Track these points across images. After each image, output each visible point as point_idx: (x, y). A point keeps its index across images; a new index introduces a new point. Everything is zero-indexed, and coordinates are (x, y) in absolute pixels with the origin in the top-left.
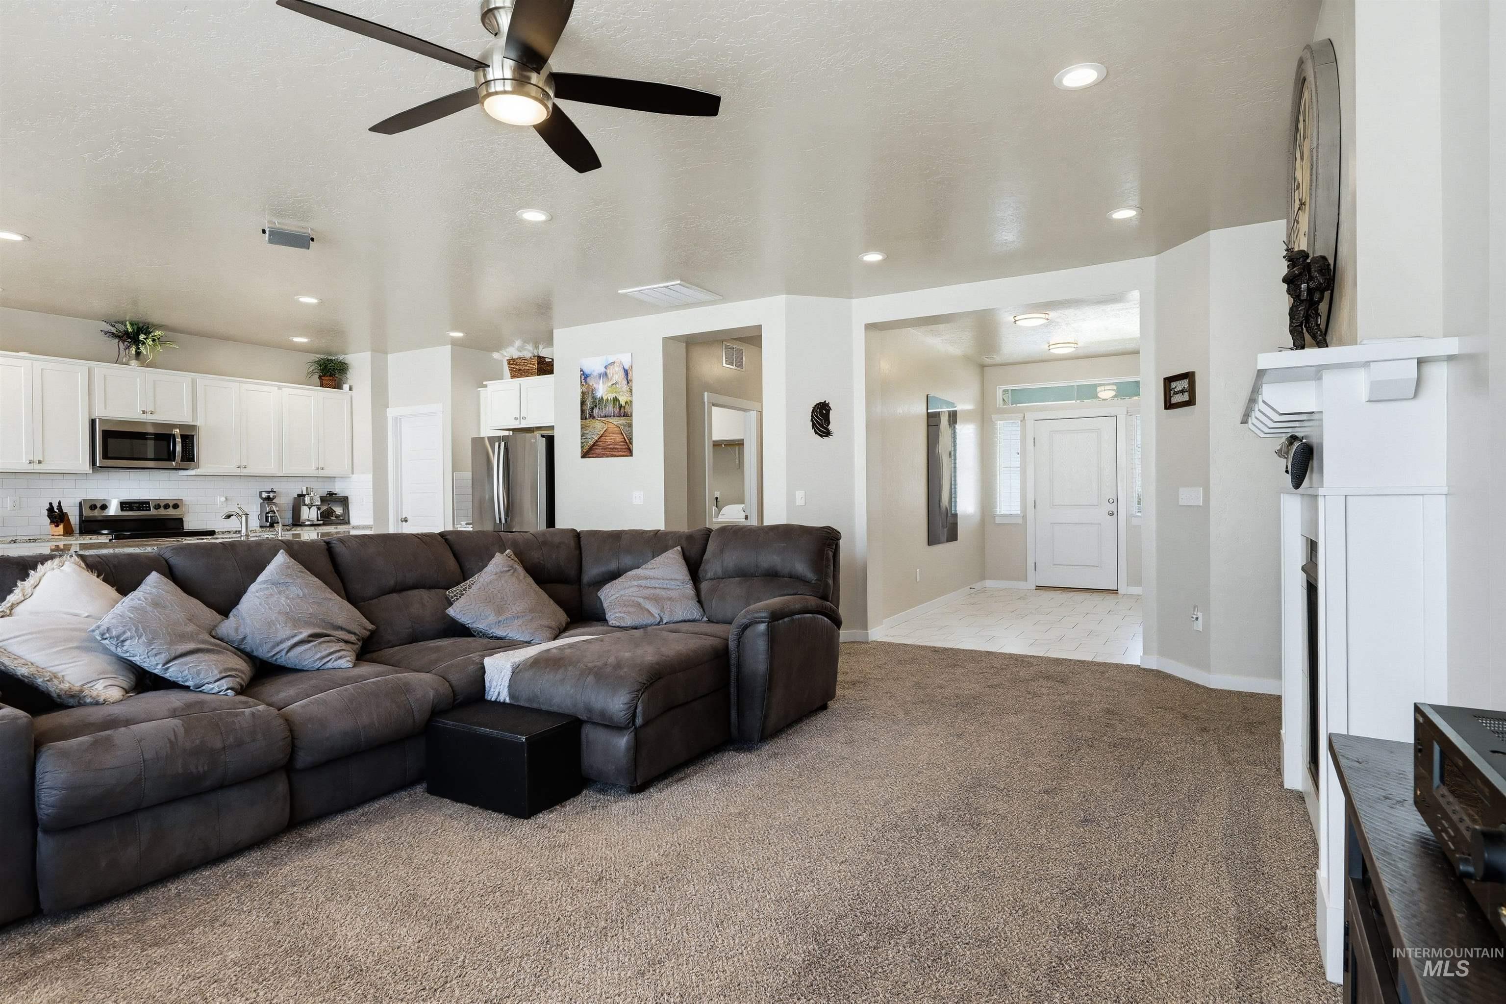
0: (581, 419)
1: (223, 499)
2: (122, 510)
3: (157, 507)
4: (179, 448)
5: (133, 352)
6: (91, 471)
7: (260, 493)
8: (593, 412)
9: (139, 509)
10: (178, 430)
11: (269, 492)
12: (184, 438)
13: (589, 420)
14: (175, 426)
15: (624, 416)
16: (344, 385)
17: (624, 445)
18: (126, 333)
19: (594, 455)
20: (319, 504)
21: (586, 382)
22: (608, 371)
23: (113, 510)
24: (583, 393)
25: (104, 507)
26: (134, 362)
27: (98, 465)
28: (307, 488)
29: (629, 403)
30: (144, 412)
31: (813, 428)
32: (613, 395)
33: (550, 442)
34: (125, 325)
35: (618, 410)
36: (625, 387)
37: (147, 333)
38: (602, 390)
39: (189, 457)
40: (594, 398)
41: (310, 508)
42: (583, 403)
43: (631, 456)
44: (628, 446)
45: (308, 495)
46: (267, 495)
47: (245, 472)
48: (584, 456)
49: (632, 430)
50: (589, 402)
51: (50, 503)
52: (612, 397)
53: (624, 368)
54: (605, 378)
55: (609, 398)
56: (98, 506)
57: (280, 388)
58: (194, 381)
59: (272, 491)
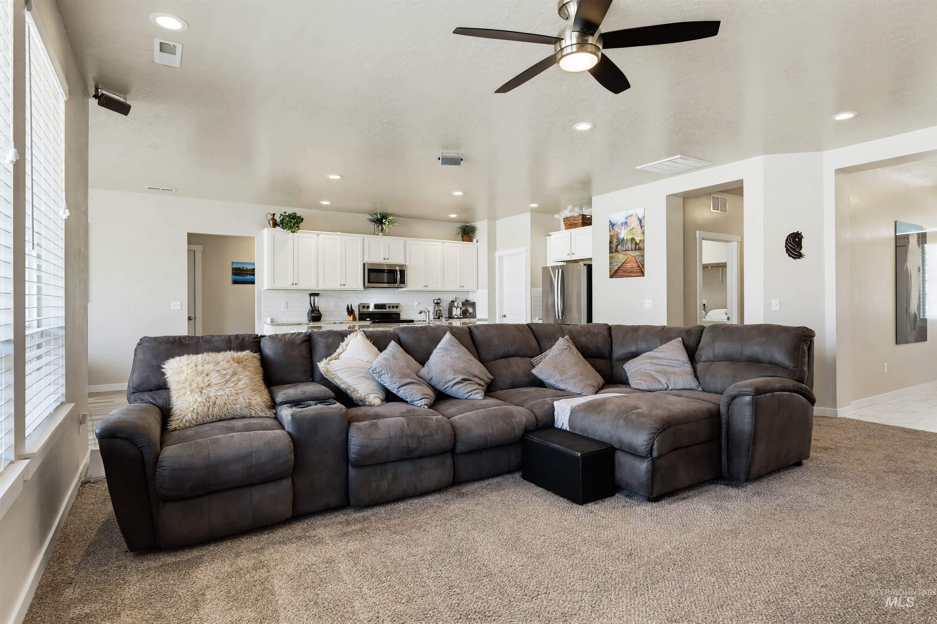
0: (610, 253)
1: (417, 303)
2: (375, 309)
3: (389, 307)
4: (398, 277)
5: (380, 229)
6: (363, 289)
7: (434, 300)
8: (617, 248)
9: (382, 309)
10: (398, 268)
11: (438, 300)
12: (401, 271)
13: (615, 253)
14: (396, 265)
15: (638, 250)
16: (474, 240)
17: (638, 269)
18: (378, 219)
19: (619, 276)
20: (462, 306)
21: (613, 228)
22: (628, 221)
23: (372, 309)
24: (611, 236)
25: (368, 307)
26: (380, 234)
27: (366, 286)
28: (456, 297)
29: (642, 241)
30: (384, 259)
31: (787, 252)
32: (631, 236)
33: (589, 268)
34: (377, 215)
35: (635, 246)
36: (639, 231)
37: (386, 218)
38: (624, 234)
39: (403, 281)
40: (618, 238)
41: (457, 308)
42: (611, 242)
43: (643, 276)
44: (641, 270)
45: (456, 301)
47: (427, 289)
48: (611, 277)
49: (644, 259)
50: (615, 242)
51: (348, 305)
52: (630, 238)
53: (638, 218)
54: (625, 225)
55: (628, 238)
56: (366, 306)
57: (443, 243)
58: (405, 242)
59: (439, 299)
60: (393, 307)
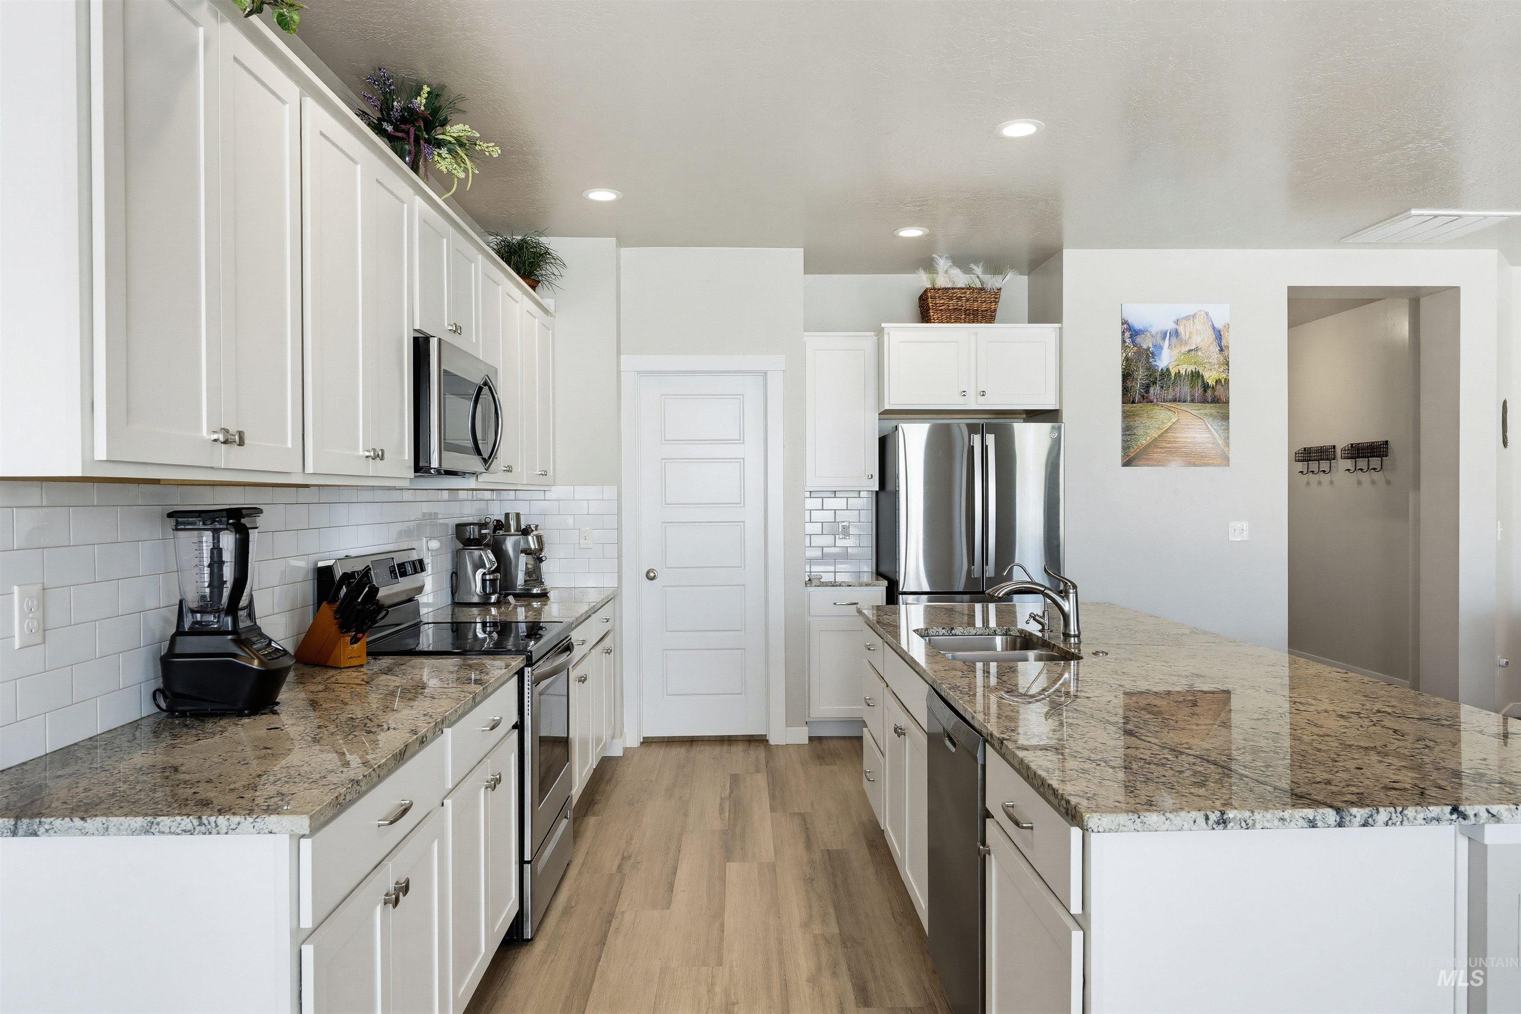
0: (1124, 401)
8: (1147, 392)
13: (1140, 405)
15: (1212, 402)
17: (1213, 448)
19: (1149, 463)
21: (1133, 342)
22: (1181, 329)
24: (1127, 359)
29: (1223, 382)
32: (1191, 368)
35: (1201, 391)
36: (1215, 357)
38: (1166, 360)
40: (1151, 369)
42: (1127, 376)
43: (1227, 466)
44: (1221, 450)
48: (1126, 462)
49: (1228, 427)
50: (1140, 374)
52: (1189, 370)
53: (1214, 328)
54: (1174, 340)
55: (1183, 372)
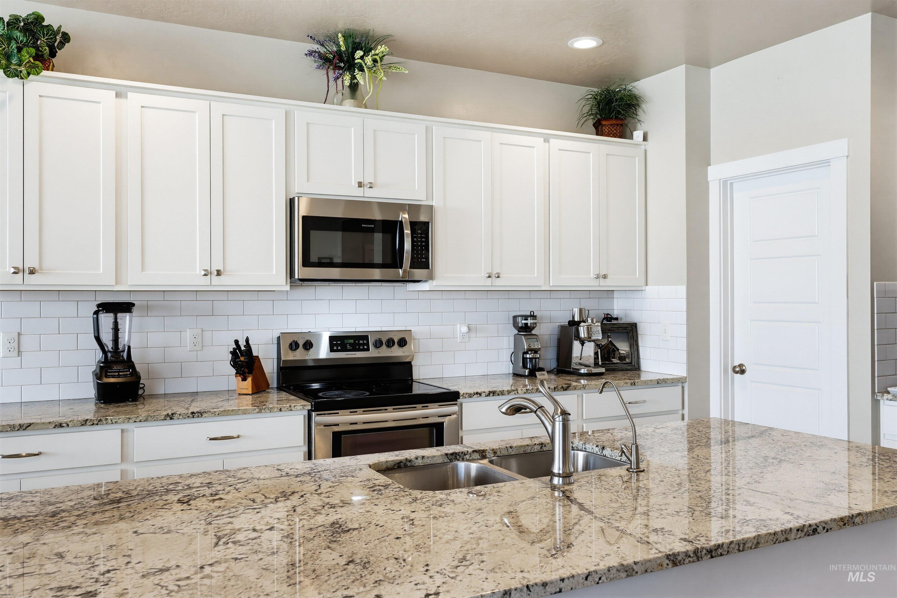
1: (465, 329)
2: (332, 349)
3: (378, 344)
4: (408, 245)
5: (347, 84)
6: (288, 288)
7: (515, 317)
9: (355, 348)
10: (406, 216)
11: (526, 317)
12: (413, 225)
14: (401, 207)
16: (635, 133)
18: (339, 54)
20: (600, 338)
23: (320, 351)
25: (308, 345)
26: (347, 102)
27: (296, 277)
28: (581, 310)
30: (360, 185)
34: (337, 42)
37: (367, 50)
39: (421, 260)
41: (583, 344)
45: (584, 322)
46: (524, 322)
47: (498, 284)
51: (237, 342)
56: (301, 343)
57: (546, 141)
58: (428, 131)
59: (533, 317)
60: (390, 343)
